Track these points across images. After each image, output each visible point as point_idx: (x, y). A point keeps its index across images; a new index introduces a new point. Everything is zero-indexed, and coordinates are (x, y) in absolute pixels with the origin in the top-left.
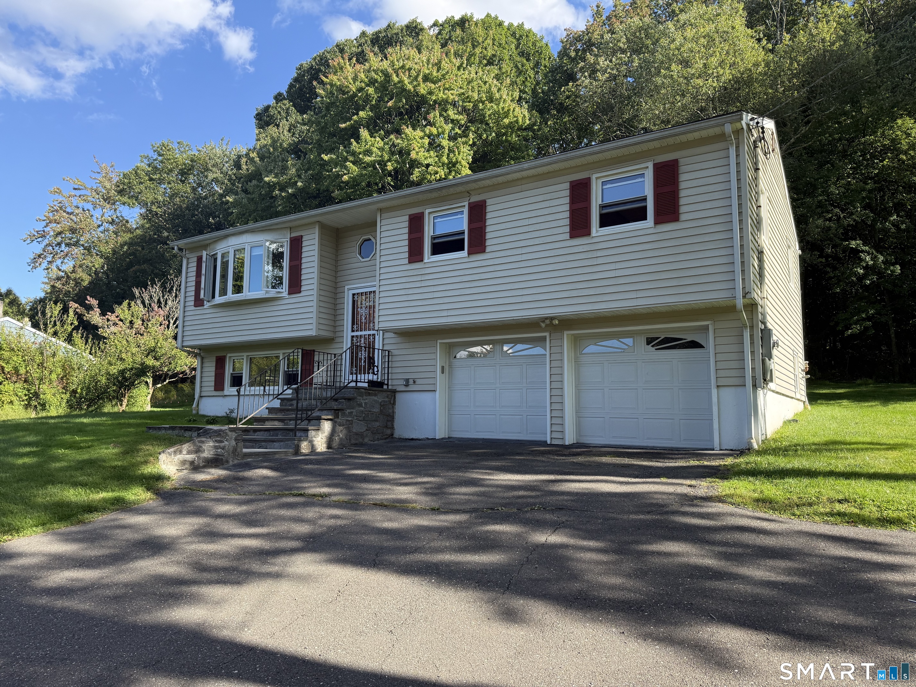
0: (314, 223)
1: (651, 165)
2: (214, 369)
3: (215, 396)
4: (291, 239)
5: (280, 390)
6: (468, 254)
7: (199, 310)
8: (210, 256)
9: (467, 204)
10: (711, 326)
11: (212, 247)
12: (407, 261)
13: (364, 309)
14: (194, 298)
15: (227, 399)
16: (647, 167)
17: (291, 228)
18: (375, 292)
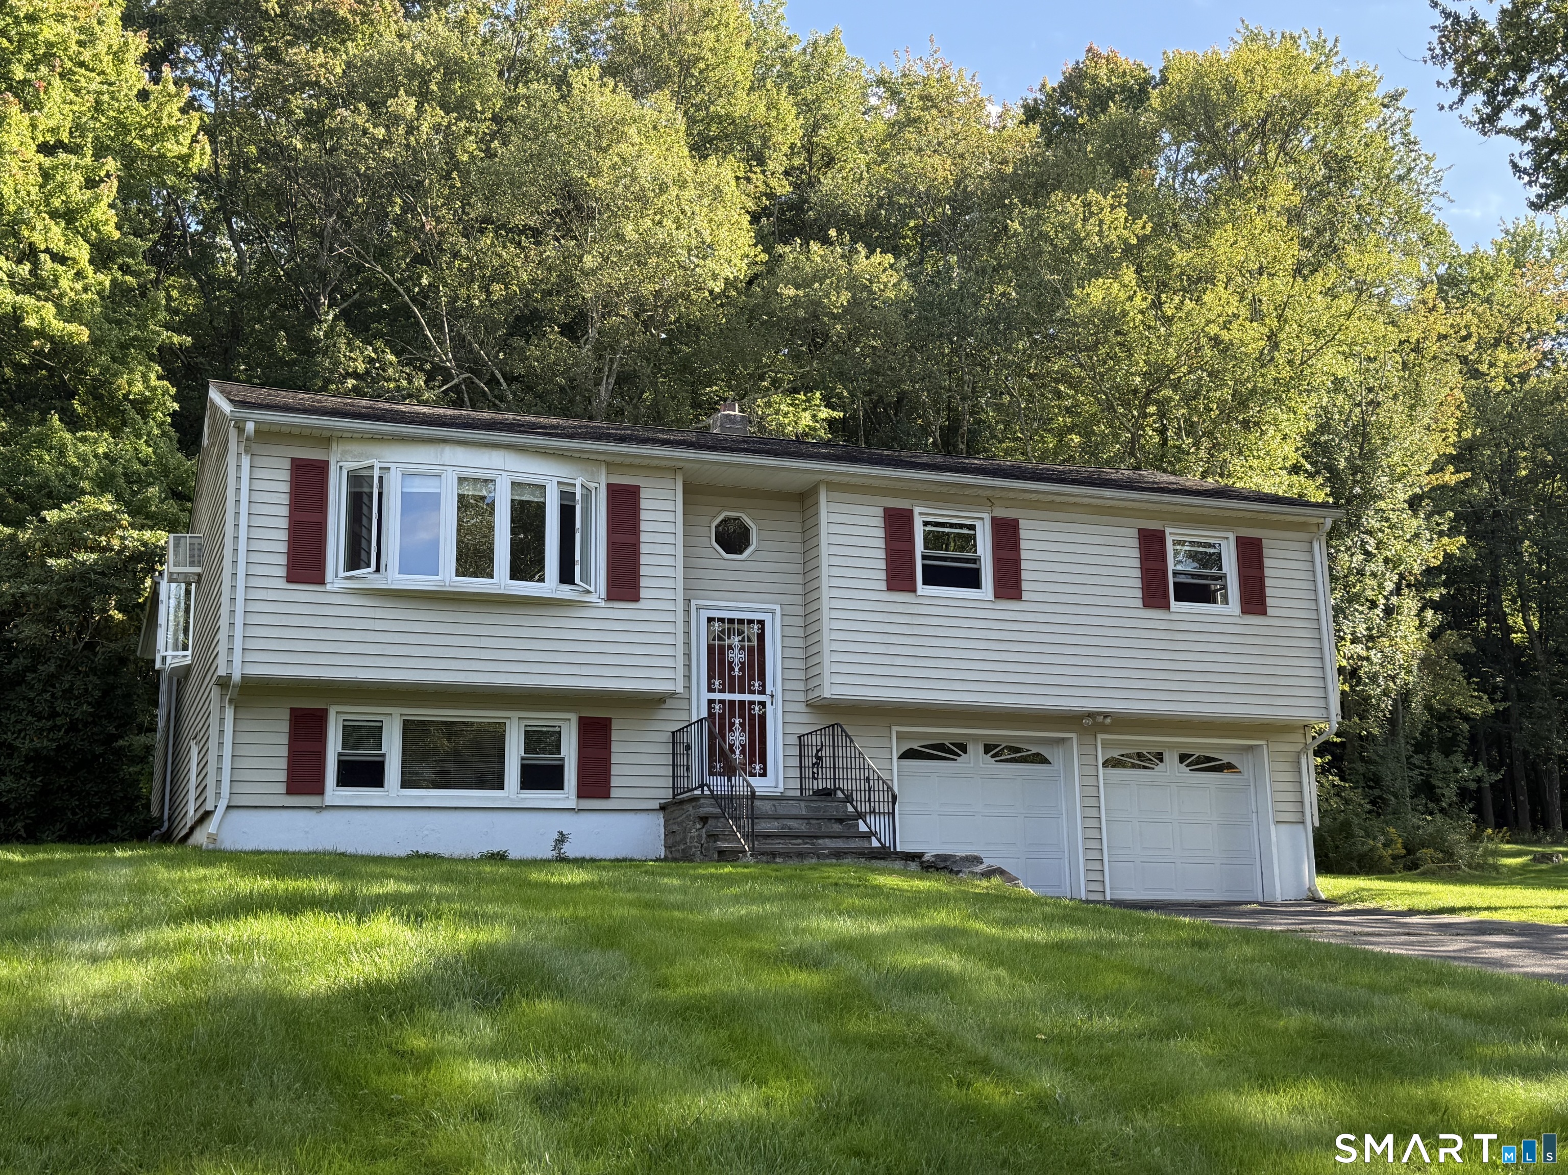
0: (675, 470)
1: (1232, 537)
2: (284, 739)
3: (283, 807)
4: (609, 486)
5: (512, 800)
6: (996, 597)
7: (304, 593)
8: (341, 467)
9: (987, 517)
10: (1265, 747)
11: (356, 448)
12: (883, 586)
13: (737, 651)
14: (283, 560)
15: (327, 816)
16: (1227, 538)
17: (608, 464)
18: (761, 623)
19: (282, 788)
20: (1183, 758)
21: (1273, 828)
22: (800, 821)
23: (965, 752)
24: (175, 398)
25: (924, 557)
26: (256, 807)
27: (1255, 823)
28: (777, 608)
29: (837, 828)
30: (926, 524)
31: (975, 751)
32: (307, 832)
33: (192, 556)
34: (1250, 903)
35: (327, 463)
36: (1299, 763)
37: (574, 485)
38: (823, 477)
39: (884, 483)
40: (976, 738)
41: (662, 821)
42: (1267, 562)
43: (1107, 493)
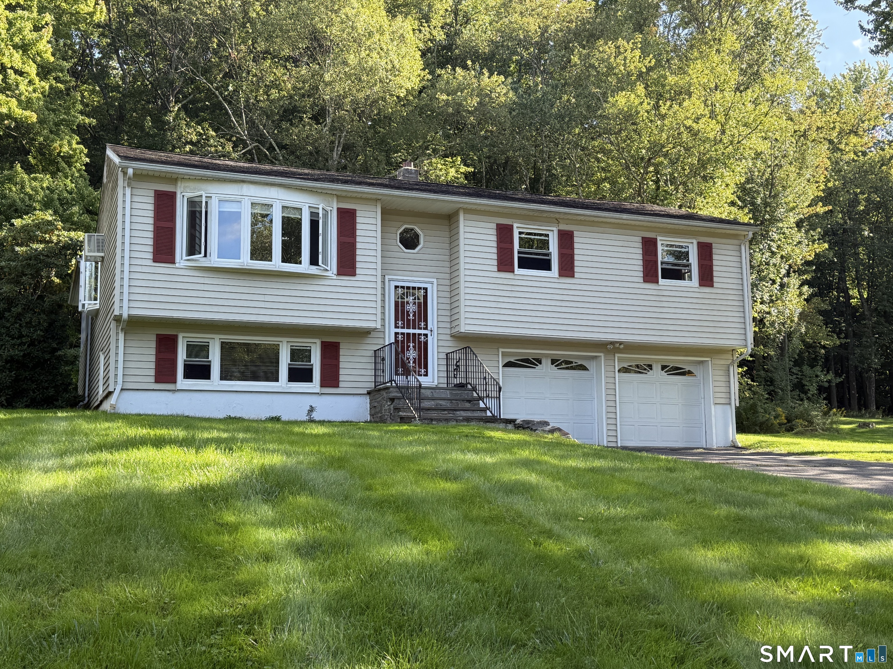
0: (377, 200)
1: (695, 242)
2: (153, 352)
3: (153, 390)
4: (339, 209)
5: (283, 388)
6: (559, 276)
7: (163, 268)
8: (183, 196)
9: (555, 230)
10: (710, 362)
11: (192, 185)
12: (495, 269)
13: (411, 305)
14: (151, 249)
15: (178, 395)
16: (692, 243)
17: (338, 196)
18: (426, 289)
19: (153, 379)
20: (663, 368)
21: (713, 407)
22: (447, 401)
23: (541, 364)
24: (87, 156)
25: (519, 253)
26: (138, 390)
27: (703, 405)
28: (435, 281)
29: (468, 405)
30: (520, 233)
31: (546, 363)
32: (167, 404)
33: (98, 246)
34: (698, 448)
35: (175, 193)
36: (729, 370)
37: (318, 208)
38: (461, 206)
39: (496, 210)
40: (547, 356)
41: (368, 401)
42: (715, 257)
43: (625, 216)
